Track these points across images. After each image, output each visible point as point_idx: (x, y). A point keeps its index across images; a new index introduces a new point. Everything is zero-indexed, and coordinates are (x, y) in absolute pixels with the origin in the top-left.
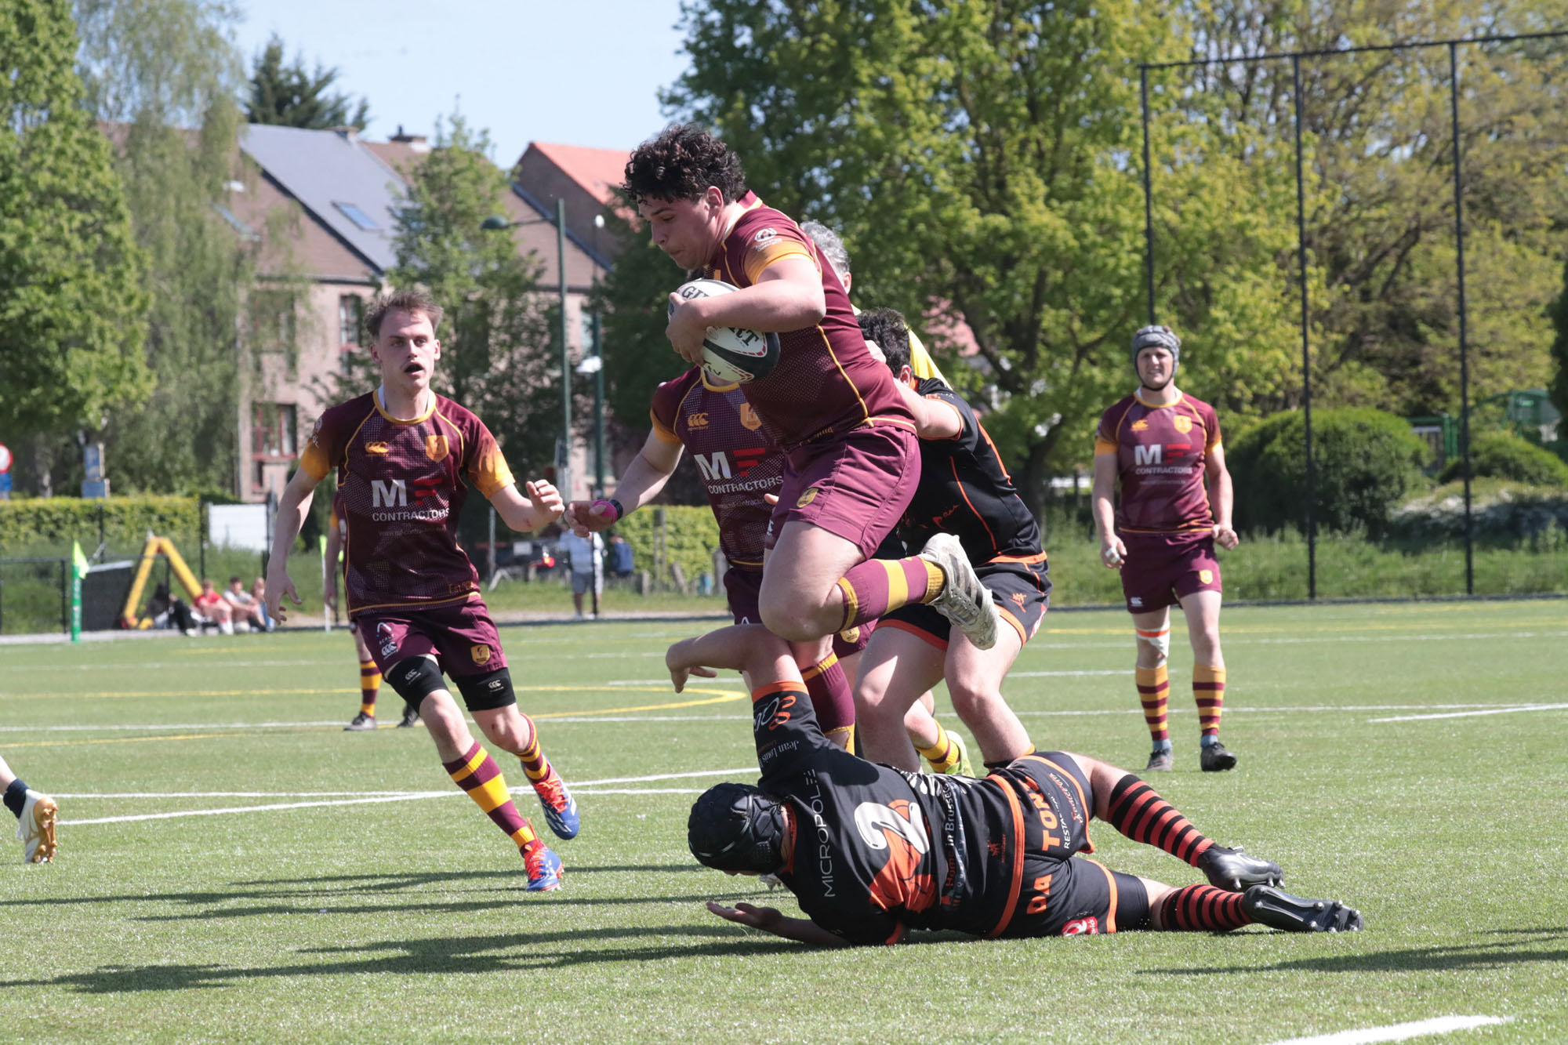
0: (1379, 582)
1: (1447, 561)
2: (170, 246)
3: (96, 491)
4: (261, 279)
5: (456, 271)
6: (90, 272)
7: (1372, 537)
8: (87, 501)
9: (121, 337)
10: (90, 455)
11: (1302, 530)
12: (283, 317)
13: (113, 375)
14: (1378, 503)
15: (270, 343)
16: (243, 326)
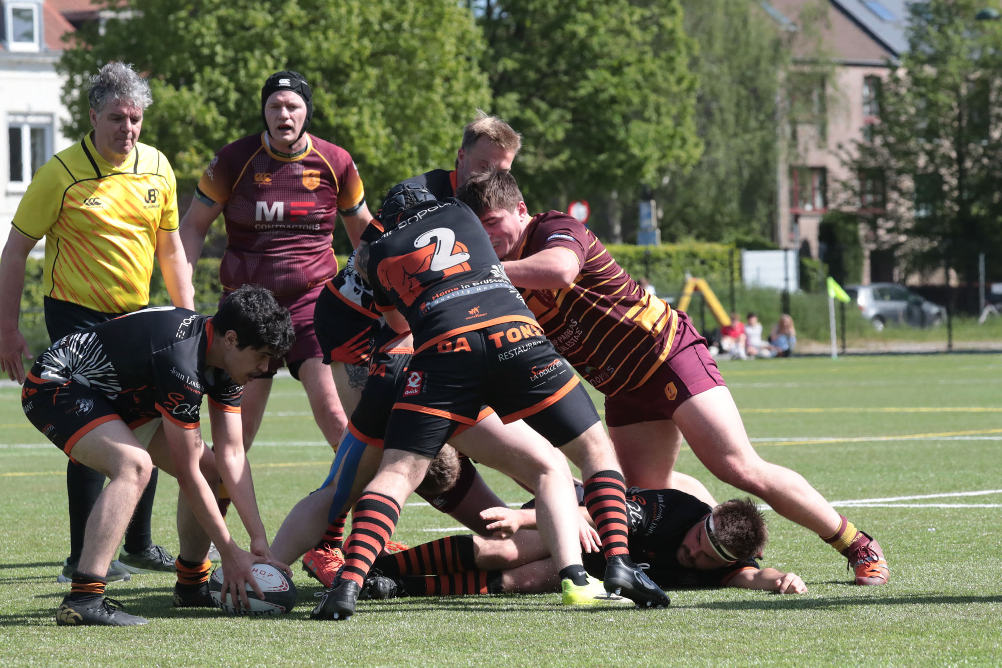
2: (719, 36)
3: (649, 239)
4: (796, 62)
5: (958, 55)
6: (649, 57)
8: (641, 248)
9: (674, 111)
10: (643, 210)
12: (815, 96)
13: (667, 143)
15: (804, 116)
16: (782, 101)
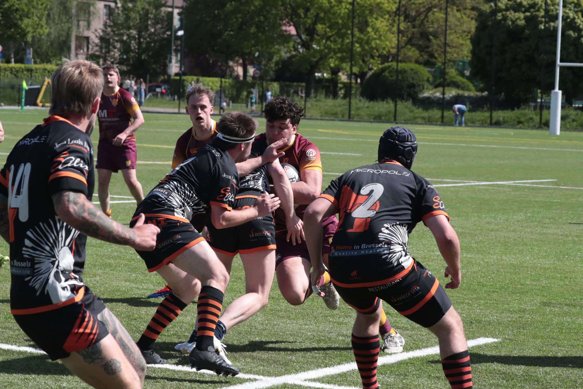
0: (415, 118)
1: (436, 113)
3: (29, 62)
7: (414, 103)
8: (27, 65)
9: (39, 15)
10: (28, 51)
11: (393, 100)
12: (87, 11)
13: (36, 27)
14: (416, 93)
15: (83, 18)
16: (75, 13)
